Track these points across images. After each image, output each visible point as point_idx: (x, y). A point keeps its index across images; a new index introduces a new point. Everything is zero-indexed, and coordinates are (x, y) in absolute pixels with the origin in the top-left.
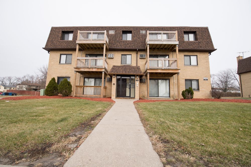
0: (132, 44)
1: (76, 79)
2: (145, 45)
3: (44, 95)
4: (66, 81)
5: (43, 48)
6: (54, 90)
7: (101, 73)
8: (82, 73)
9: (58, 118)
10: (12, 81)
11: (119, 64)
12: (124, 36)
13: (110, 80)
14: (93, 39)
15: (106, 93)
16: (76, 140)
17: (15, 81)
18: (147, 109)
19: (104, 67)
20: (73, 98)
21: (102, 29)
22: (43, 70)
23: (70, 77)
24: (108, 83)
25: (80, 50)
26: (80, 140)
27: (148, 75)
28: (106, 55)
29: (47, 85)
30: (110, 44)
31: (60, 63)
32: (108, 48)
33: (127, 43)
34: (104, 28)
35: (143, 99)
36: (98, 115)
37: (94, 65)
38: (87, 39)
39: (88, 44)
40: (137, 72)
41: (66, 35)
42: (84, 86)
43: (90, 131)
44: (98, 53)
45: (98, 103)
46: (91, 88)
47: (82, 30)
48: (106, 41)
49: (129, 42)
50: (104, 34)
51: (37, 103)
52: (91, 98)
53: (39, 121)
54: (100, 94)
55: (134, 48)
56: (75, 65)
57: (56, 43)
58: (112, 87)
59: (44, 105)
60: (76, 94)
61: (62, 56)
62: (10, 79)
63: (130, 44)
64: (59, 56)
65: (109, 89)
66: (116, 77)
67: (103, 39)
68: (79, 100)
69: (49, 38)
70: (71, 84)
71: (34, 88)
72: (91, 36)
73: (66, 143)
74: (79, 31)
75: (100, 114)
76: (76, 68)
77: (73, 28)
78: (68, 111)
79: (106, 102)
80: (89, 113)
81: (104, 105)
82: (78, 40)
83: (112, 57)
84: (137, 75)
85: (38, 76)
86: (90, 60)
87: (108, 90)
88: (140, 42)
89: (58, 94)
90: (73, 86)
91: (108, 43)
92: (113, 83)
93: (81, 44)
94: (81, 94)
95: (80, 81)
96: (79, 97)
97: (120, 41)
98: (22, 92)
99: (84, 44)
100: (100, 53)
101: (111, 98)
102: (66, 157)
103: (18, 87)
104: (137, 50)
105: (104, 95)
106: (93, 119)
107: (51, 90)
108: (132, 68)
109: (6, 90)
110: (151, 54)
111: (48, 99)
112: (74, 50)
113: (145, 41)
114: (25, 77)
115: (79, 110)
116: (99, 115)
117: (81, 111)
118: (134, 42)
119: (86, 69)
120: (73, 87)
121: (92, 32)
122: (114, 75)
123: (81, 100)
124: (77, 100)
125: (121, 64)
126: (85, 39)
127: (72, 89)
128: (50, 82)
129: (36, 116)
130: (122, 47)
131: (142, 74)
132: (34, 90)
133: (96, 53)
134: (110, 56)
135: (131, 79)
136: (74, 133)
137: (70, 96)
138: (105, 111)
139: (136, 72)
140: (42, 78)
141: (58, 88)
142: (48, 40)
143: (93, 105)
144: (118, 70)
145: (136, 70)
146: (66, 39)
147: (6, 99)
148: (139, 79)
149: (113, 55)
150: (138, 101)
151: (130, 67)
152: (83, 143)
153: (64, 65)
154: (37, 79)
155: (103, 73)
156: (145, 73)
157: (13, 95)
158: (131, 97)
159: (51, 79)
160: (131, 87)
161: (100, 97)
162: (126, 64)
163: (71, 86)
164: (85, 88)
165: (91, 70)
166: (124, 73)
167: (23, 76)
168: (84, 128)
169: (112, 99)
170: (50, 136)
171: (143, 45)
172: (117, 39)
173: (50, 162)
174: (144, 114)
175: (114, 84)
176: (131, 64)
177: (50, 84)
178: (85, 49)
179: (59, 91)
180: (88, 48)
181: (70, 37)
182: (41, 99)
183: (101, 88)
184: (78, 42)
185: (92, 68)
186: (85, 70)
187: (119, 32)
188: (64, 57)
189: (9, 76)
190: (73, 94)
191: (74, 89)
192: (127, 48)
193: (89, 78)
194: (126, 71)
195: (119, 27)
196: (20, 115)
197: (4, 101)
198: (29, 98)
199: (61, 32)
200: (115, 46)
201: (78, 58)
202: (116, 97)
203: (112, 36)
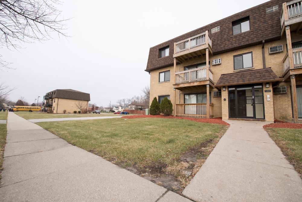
0: (252, 36)
1: (175, 97)
2: (281, 29)
3: (148, 114)
4: (167, 99)
5: (145, 70)
6: (156, 109)
7: (205, 86)
8: (181, 89)
9: (165, 139)
10: (125, 102)
11: (231, 71)
12: (236, 28)
13: (219, 95)
14: (191, 46)
15: (213, 113)
16: (189, 167)
17: (127, 103)
18: (299, 140)
19: (208, 79)
20: (175, 118)
21: (201, 32)
22: (146, 91)
23: (169, 95)
24: (215, 98)
25: (177, 64)
26: (194, 169)
27: (292, 80)
28: (209, 62)
29: (150, 105)
30: (214, 47)
31: (159, 82)
32: (212, 52)
33: (242, 37)
34: (204, 29)
35: (283, 122)
36: (209, 140)
37: (195, 78)
38: (184, 49)
39: (186, 55)
40: (267, 77)
41: (163, 52)
42: (185, 104)
43: (202, 160)
44: (199, 62)
45: (204, 124)
46: (193, 105)
47: (178, 41)
48: (209, 44)
49: (246, 34)
50: (204, 36)
51: (145, 122)
52: (194, 119)
53: (150, 139)
54: (205, 113)
55: (256, 40)
56: (173, 82)
57: (154, 63)
58: (222, 104)
59: (151, 124)
60: (177, 113)
61: (161, 74)
62: (124, 100)
63: (247, 38)
64: (158, 75)
65: (217, 107)
66: (227, 90)
67: (204, 43)
68: (181, 120)
69: (149, 60)
70: (171, 102)
71: (140, 107)
72: (189, 45)
73: (179, 168)
74: (175, 44)
75: (211, 140)
76: (175, 85)
77: (169, 42)
78: (173, 132)
79: (216, 124)
80: (197, 137)
81: (213, 128)
82: (174, 53)
83: (218, 63)
84: (268, 83)
85: (142, 96)
86: (190, 73)
87: (216, 109)
88: (267, 28)
89: (160, 113)
90: (173, 104)
91: (211, 46)
92: (223, 98)
93: (179, 57)
94: (182, 114)
95: (180, 98)
96: (180, 117)
97: (229, 38)
98: (132, 112)
99: (182, 56)
100: (201, 62)
101: (221, 118)
102: (183, 184)
103: (129, 107)
104: (264, 41)
105: (211, 114)
106: (204, 145)
107: (155, 109)
108: (256, 73)
109: (122, 110)
110: (295, 41)
111: (153, 118)
112: (172, 65)
113: (280, 22)
114: (133, 98)
115: (185, 132)
116: (210, 142)
117: (187, 133)
118: (256, 31)
119: (186, 84)
120: (173, 106)
121: (189, 39)
122: (224, 87)
123: (184, 120)
124: (179, 120)
125: (234, 69)
126: (183, 50)
127: (173, 108)
128: (153, 101)
129: (147, 134)
130: (234, 45)
131: (277, 79)
132: (140, 110)
133: (196, 63)
134: (215, 63)
135: (255, 90)
136: (185, 158)
137: (171, 116)
138: (217, 137)
139: (263, 78)
140: (145, 98)
141: (160, 107)
142: (148, 62)
143: (199, 127)
144: (229, 80)
145: (264, 74)
146: (163, 56)
147: (125, 117)
148: (271, 89)
149: (220, 60)
150: (271, 124)
151: (251, 72)
152: (198, 173)
153: (163, 84)
154: (141, 99)
155: (208, 86)
156: (283, 77)
157: (127, 114)
158: (256, 118)
159: (153, 99)
160: (256, 103)
161: (205, 117)
162: (243, 68)
163: (172, 105)
164: (186, 106)
165: (192, 85)
166: (241, 82)
167: (132, 98)
168: (195, 154)
169: (223, 120)
170: (163, 156)
171: (274, 30)
172: (225, 36)
173: (168, 183)
174: (293, 150)
175: (225, 100)
176: (253, 67)
177: (153, 104)
178: (183, 61)
179: (161, 110)
180: (186, 59)
181: (167, 52)
182: (147, 118)
183: (205, 105)
184: (175, 56)
185: (193, 82)
186: (184, 85)
187: (226, 25)
188: (162, 75)
189: (123, 99)
190: (174, 113)
191: (174, 108)
192: (242, 44)
193: (189, 94)
194: (244, 78)
195: (226, 19)
196: (137, 132)
197: (123, 119)
198: (139, 117)
199: (158, 50)
200: (221, 47)
201: (176, 73)
202: (229, 117)
203: (217, 35)
